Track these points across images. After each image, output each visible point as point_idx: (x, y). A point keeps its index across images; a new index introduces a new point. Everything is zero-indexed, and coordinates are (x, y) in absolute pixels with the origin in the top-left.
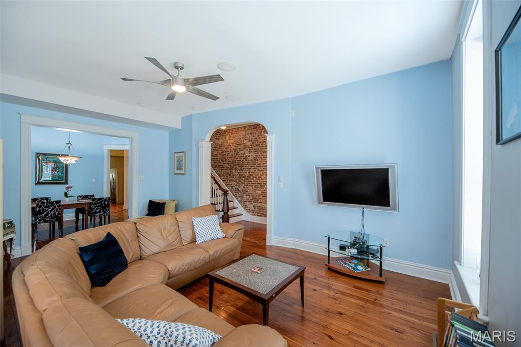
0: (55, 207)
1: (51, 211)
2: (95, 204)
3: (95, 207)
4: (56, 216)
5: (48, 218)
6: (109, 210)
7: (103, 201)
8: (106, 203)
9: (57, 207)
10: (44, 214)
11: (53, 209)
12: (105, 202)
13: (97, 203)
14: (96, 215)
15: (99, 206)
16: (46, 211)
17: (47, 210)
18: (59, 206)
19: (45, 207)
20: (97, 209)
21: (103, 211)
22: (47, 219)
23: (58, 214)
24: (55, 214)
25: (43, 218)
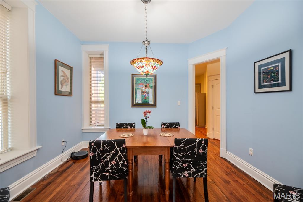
0: (117, 151)
1: (111, 159)
2: (181, 151)
3: (181, 158)
4: (120, 170)
5: (107, 171)
6: (206, 165)
7: (194, 146)
8: (201, 151)
9: (120, 153)
10: (101, 165)
11: (114, 156)
12: (199, 149)
13: (184, 151)
14: (183, 174)
15: (187, 156)
16: (104, 159)
17: (106, 157)
18: (122, 151)
19: (101, 151)
20: (184, 162)
21: (195, 168)
22: (107, 174)
23: (123, 165)
24: (117, 165)
25: (100, 171)
